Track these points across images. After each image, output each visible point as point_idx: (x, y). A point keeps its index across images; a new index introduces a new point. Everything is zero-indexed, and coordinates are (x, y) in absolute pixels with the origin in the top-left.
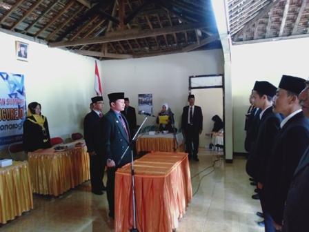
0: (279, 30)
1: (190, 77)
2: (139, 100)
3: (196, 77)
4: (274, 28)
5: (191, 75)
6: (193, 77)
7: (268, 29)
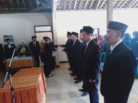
0: (74, 7)
1: (35, 26)
2: (4, 39)
3: (38, 26)
4: (72, 5)
5: (35, 25)
6: (36, 26)
7: (70, 5)
